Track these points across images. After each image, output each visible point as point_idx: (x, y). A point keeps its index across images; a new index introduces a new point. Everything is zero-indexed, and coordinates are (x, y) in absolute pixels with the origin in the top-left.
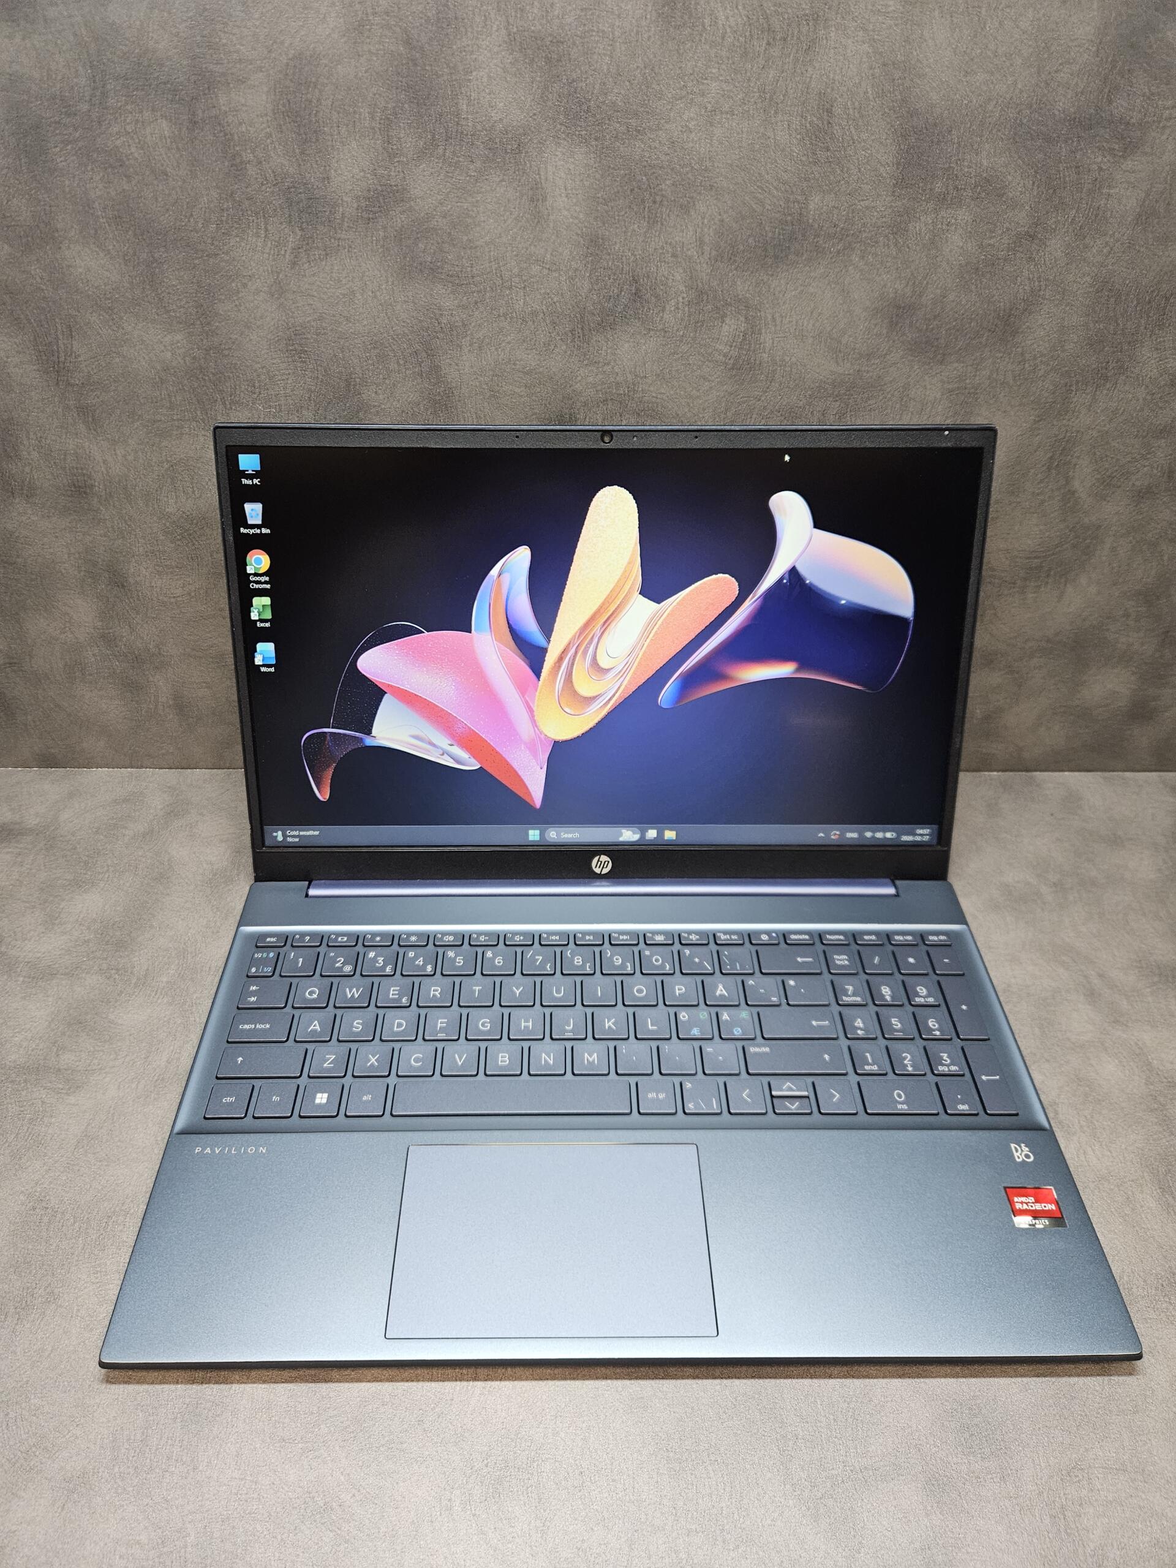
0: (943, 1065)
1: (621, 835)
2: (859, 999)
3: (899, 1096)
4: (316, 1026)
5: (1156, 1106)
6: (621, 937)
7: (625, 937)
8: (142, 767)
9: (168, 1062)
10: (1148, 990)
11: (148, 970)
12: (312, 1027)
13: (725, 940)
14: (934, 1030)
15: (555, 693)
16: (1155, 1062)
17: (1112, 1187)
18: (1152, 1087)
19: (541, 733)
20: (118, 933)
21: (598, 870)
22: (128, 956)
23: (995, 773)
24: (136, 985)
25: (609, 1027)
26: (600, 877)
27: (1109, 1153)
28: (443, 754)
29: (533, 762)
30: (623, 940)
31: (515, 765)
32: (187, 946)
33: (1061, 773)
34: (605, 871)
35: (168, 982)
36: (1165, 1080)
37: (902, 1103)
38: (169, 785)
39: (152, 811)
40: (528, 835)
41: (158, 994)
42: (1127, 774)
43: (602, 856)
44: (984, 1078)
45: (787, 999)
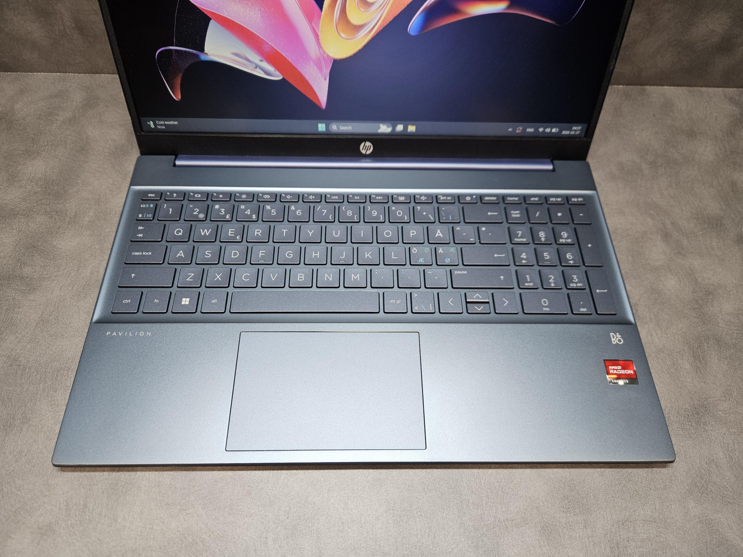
0: (573, 283)
1: (379, 128)
2: (525, 240)
3: (545, 302)
4: (181, 254)
5: (696, 306)
6: (377, 198)
7: (380, 198)
8: (66, 72)
9: (92, 274)
10: (701, 233)
11: (76, 212)
12: (179, 255)
13: (443, 200)
14: (570, 260)
15: (334, 21)
16: (700, 279)
17: (665, 356)
18: (695, 295)
19: (324, 53)
20: (56, 188)
21: (363, 152)
22: (63, 203)
23: (621, 86)
24: (69, 223)
25: (368, 256)
26: (365, 156)
27: (665, 335)
28: (256, 68)
29: (320, 75)
30: (378, 199)
31: (307, 77)
32: (101, 198)
33: (662, 87)
34: (369, 152)
35: (89, 221)
36: (704, 290)
37: (546, 307)
38: (84, 85)
39: (74, 104)
40: (317, 127)
41: (83, 229)
42: (704, 89)
43: (367, 142)
44: (598, 291)
45: (479, 239)
